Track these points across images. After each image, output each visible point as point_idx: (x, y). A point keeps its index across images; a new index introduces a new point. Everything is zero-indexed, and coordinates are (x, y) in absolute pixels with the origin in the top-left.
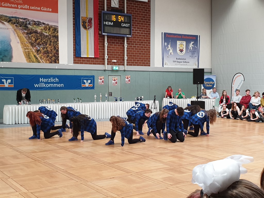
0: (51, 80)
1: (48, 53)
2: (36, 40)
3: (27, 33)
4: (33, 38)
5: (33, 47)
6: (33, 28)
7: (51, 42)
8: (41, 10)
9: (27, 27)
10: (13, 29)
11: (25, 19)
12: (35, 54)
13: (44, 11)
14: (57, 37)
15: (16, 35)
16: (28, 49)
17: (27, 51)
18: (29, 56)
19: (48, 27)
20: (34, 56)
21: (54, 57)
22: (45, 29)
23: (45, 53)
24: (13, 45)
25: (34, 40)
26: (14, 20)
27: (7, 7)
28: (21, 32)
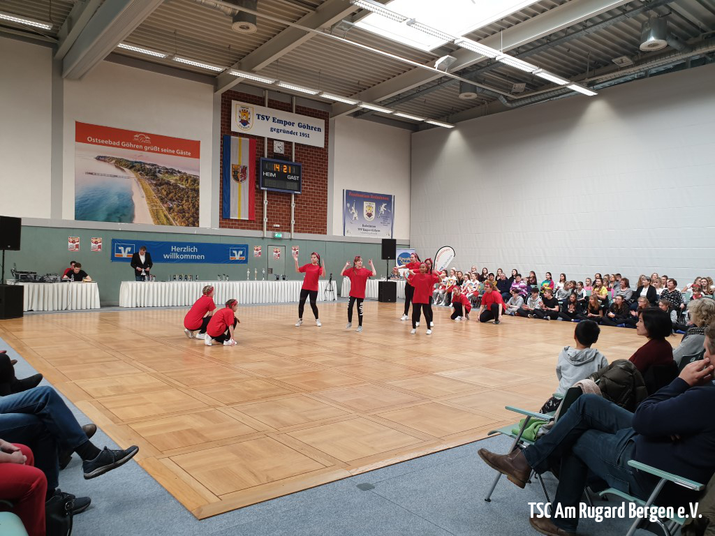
0: (188, 249)
1: (184, 212)
2: (167, 194)
3: (156, 185)
4: (163, 191)
5: (163, 203)
6: (164, 178)
7: (188, 197)
8: (175, 154)
9: (156, 176)
10: (136, 179)
11: (153, 165)
12: (166, 213)
13: (180, 155)
14: (197, 191)
15: (141, 186)
16: (156, 206)
17: (155, 208)
18: (157, 215)
19: (184, 177)
20: (165, 215)
21: (192, 218)
22: (181, 179)
23: (179, 212)
24: (135, 199)
25: (165, 193)
26: (138, 166)
27: (129, 148)
28: (146, 183)
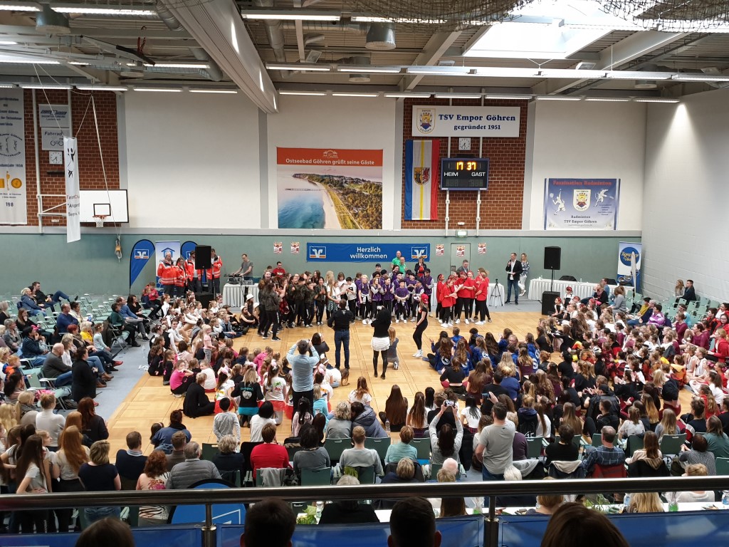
0: (371, 250)
1: (368, 217)
2: (353, 202)
3: (343, 194)
4: (349, 199)
5: (349, 210)
6: (350, 188)
7: (372, 202)
8: (360, 165)
9: (343, 187)
10: (326, 190)
11: (340, 177)
12: (352, 218)
13: (364, 165)
14: (380, 197)
15: (330, 197)
16: (343, 213)
17: (342, 215)
18: (344, 221)
19: (368, 184)
20: (351, 221)
21: (375, 222)
22: (365, 187)
23: (364, 217)
24: (325, 208)
25: (351, 201)
26: (327, 179)
27: (320, 164)
28: (335, 194)
